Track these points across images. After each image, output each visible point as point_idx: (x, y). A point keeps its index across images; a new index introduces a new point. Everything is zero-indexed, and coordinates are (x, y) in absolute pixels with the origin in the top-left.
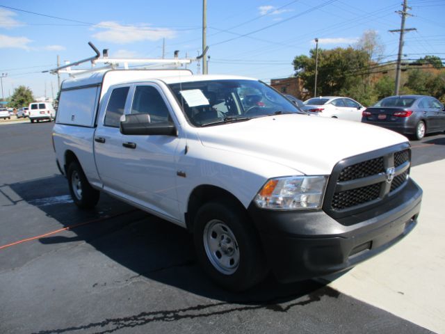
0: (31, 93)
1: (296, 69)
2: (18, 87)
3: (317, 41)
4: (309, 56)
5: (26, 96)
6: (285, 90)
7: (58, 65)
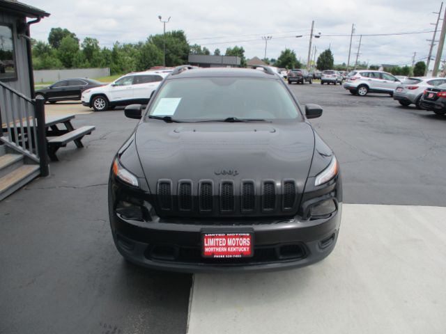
2: (284, 50)
5: (290, 59)
7: (312, 31)
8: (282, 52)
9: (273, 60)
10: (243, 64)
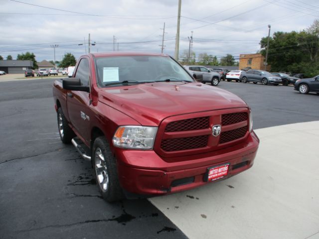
0: (74, 58)
1: (262, 47)
2: (66, 54)
5: (72, 61)
6: (250, 62)
7: (89, 40)
8: (65, 56)
9: (57, 62)
10: (35, 66)
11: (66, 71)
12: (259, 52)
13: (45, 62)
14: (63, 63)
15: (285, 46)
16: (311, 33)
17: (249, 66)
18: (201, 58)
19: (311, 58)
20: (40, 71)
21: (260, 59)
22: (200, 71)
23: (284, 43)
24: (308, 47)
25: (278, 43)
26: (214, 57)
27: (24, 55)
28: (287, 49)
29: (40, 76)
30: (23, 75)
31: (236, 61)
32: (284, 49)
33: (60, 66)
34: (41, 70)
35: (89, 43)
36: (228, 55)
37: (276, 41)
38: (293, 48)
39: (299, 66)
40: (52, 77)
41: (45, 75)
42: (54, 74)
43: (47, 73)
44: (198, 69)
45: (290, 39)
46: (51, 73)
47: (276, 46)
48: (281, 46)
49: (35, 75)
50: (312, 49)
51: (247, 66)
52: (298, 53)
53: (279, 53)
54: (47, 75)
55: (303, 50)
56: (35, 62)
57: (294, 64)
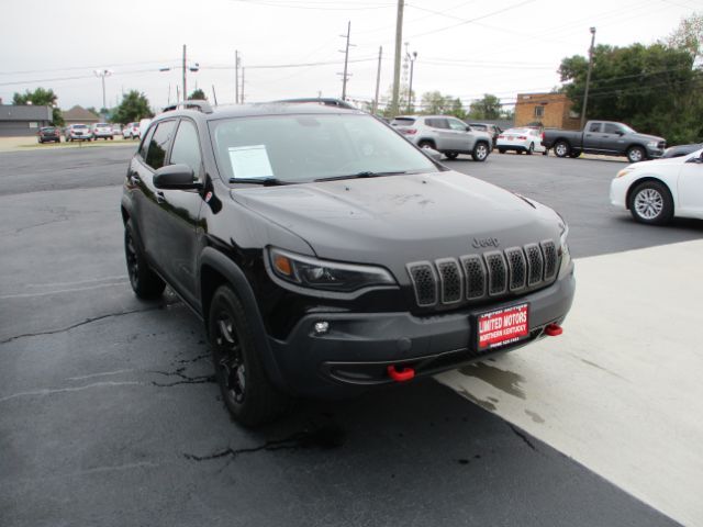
0: (144, 101)
1: (563, 79)
2: (128, 93)
3: (593, 31)
4: (587, 57)
5: (140, 107)
6: (539, 112)
7: (184, 60)
8: (125, 96)
9: (104, 111)
10: (58, 119)
11: (131, 129)
12: (557, 90)
13: (77, 109)
14: (120, 112)
15: (619, 75)
16: (676, 47)
17: (538, 120)
18: (428, 101)
19: (675, 103)
20: (71, 128)
21: (562, 104)
22: (448, 127)
23: (617, 70)
24: (668, 78)
25: (604, 68)
26: (454, 98)
27: (30, 95)
28: (622, 82)
29: (73, 139)
30: (35, 140)
31: (505, 108)
32: (618, 82)
33: (115, 120)
34: (75, 127)
35: (184, 67)
36: (486, 95)
37: (599, 64)
38: (635, 80)
39: (650, 121)
40: (101, 143)
41: (84, 140)
42: (105, 137)
43: (89, 135)
44: (443, 125)
45: (631, 61)
46: (97, 133)
47: (598, 75)
48: (609, 77)
49: (63, 139)
50: (677, 83)
51: (533, 120)
52: (647, 91)
53: (605, 91)
54: (89, 139)
55: (659, 85)
56: (56, 110)
57: (637, 116)
